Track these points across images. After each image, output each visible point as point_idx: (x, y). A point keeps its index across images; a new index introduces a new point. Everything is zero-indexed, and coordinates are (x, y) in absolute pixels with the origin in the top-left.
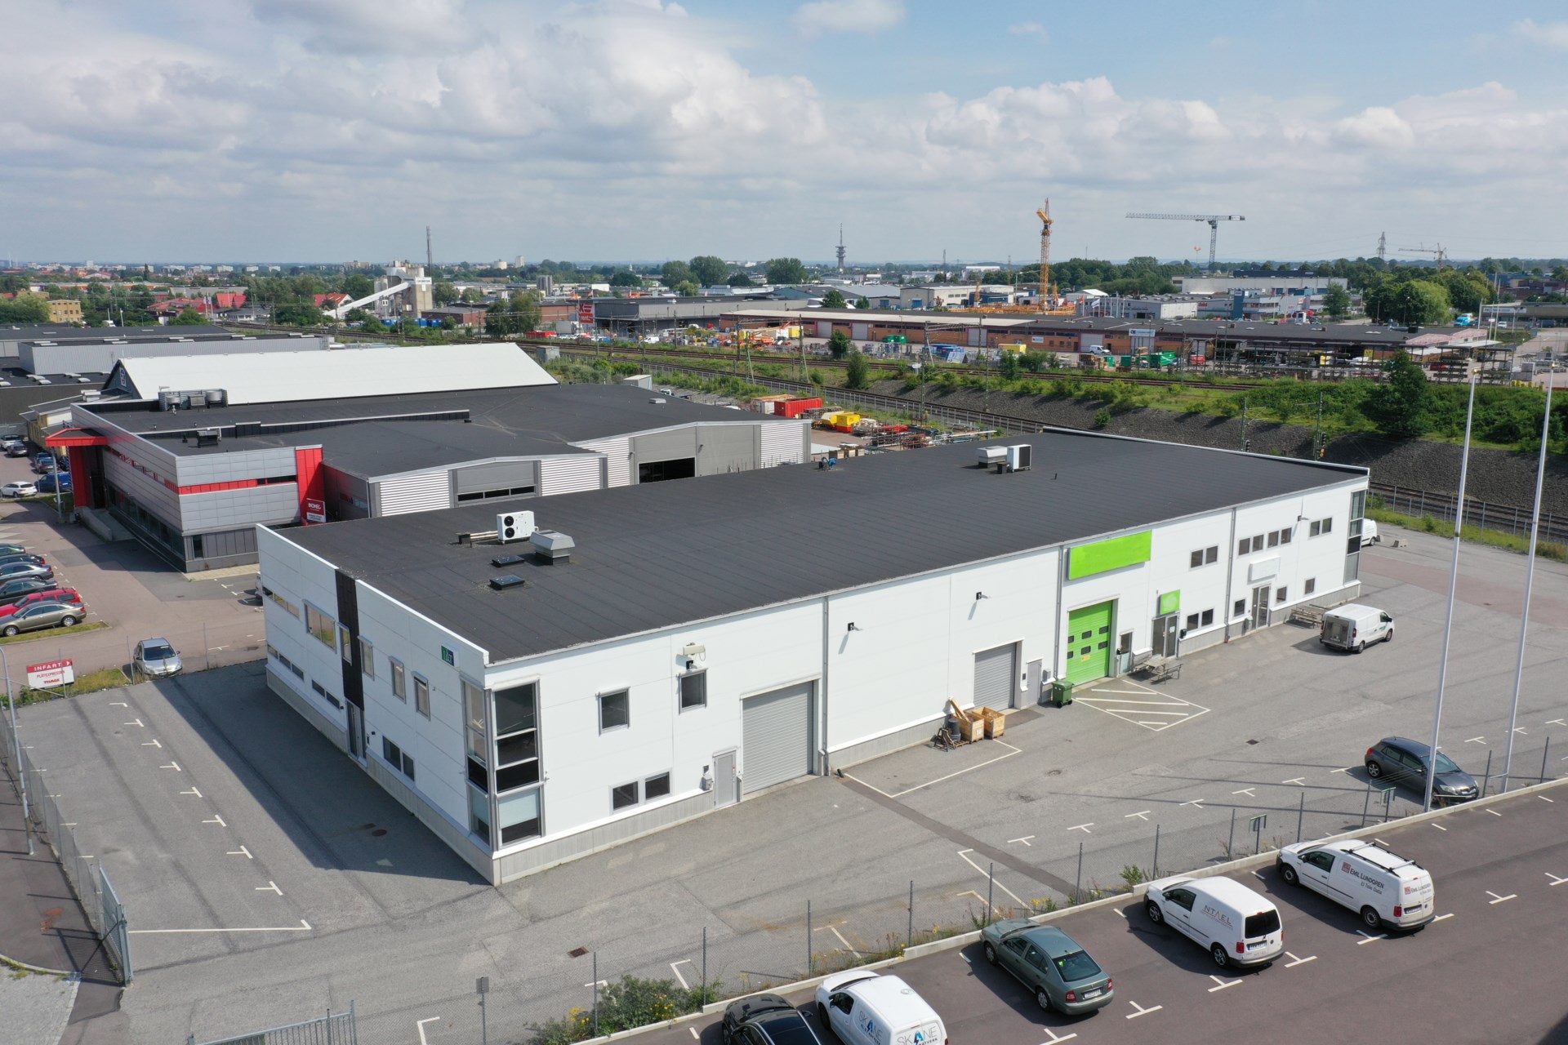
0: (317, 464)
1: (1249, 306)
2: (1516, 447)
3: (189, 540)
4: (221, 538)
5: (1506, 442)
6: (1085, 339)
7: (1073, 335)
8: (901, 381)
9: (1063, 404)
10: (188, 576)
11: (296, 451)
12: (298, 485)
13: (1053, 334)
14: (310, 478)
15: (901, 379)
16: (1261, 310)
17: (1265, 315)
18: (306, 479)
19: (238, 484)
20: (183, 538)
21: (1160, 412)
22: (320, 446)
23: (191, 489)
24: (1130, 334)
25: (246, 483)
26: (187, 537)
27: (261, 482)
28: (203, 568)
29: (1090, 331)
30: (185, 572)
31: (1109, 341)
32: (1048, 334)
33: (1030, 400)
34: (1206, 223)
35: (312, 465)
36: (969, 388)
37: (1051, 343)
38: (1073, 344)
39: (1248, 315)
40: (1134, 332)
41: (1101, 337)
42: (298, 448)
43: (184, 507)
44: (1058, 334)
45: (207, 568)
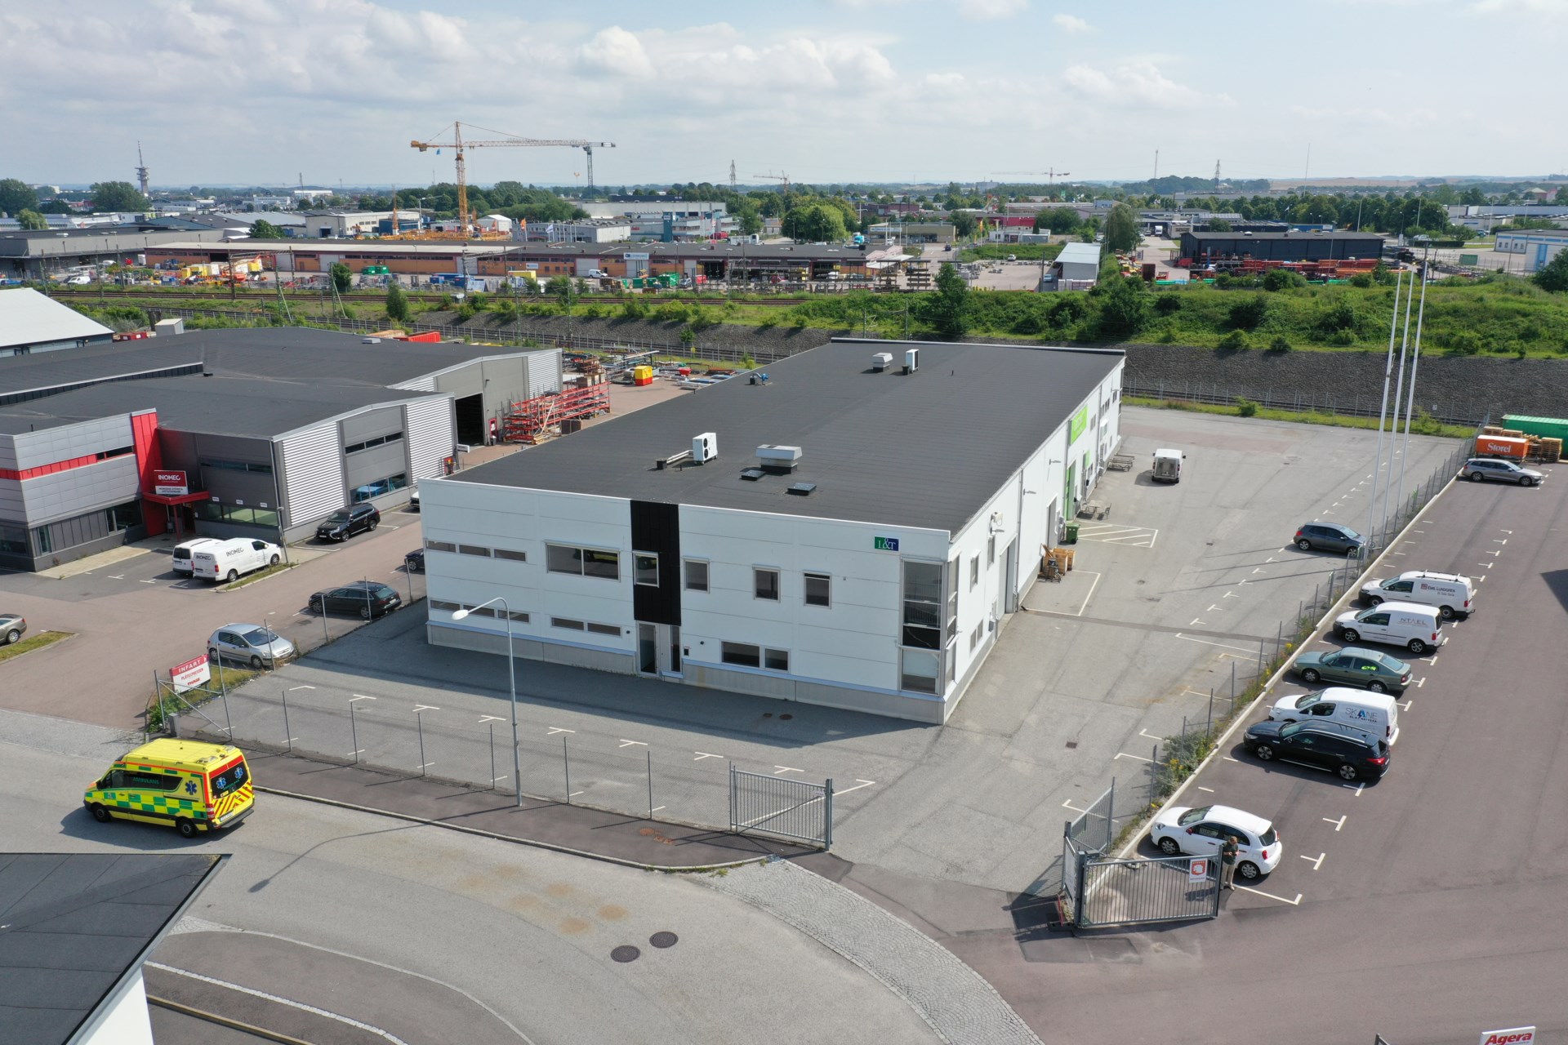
0: (153, 430)
1: (677, 229)
2: (1040, 337)
3: (35, 532)
4: (66, 526)
5: (1030, 334)
6: (581, 264)
7: (568, 260)
8: (448, 312)
9: (637, 325)
10: (39, 573)
11: (131, 418)
12: (137, 457)
13: (547, 260)
14: (148, 448)
15: (447, 309)
16: (689, 233)
17: (692, 238)
18: (144, 449)
19: (78, 461)
20: (28, 530)
21: (736, 327)
22: (154, 410)
23: (32, 472)
24: (625, 258)
25: (86, 460)
26: (32, 530)
27: (100, 456)
28: (51, 563)
29: (583, 256)
30: (34, 571)
31: (605, 265)
32: (542, 260)
33: (602, 324)
34: (581, 148)
35: (148, 433)
36: (530, 315)
37: (547, 269)
38: (568, 269)
39: (676, 238)
40: (629, 256)
41: (596, 261)
42: (134, 414)
43: (27, 494)
44: (553, 260)
45: (56, 563)
